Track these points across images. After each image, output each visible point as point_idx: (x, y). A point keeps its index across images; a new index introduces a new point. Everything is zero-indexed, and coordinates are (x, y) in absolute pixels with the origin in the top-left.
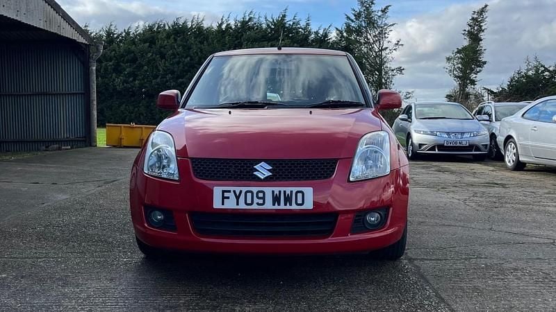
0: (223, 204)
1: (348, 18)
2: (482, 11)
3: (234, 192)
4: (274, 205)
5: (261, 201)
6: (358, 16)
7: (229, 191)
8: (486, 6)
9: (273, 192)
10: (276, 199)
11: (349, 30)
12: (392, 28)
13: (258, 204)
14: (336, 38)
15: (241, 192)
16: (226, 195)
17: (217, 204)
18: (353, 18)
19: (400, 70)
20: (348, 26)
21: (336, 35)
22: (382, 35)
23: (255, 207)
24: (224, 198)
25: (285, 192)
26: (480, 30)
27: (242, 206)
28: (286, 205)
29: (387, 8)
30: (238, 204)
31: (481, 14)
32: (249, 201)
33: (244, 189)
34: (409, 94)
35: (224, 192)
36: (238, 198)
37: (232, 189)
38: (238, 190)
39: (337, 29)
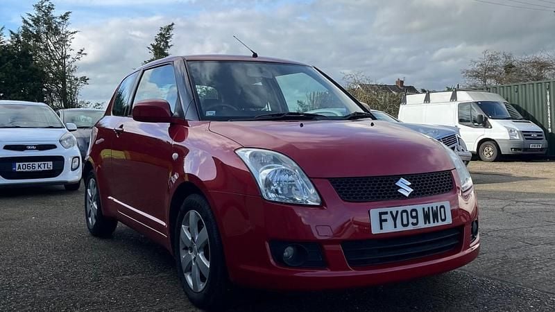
0: (381, 228)
1: (25, 22)
2: (169, 28)
3: (391, 212)
4: (425, 223)
5: (415, 221)
6: (37, 21)
7: (386, 213)
8: (173, 24)
9: (424, 209)
10: (426, 217)
11: (27, 34)
12: (74, 35)
13: (413, 224)
14: (11, 42)
15: (397, 212)
16: (384, 217)
17: (375, 230)
18: (31, 23)
19: (84, 79)
20: (26, 30)
21: (10, 39)
22: (63, 41)
23: (410, 227)
24: (382, 221)
25: (432, 208)
26: (167, 46)
27: (400, 228)
28: (434, 222)
29: (67, 14)
30: (395, 227)
31: (168, 31)
32: (405, 222)
33: (400, 209)
34: (99, 105)
35: (381, 214)
36: (395, 219)
37: (388, 210)
38: (394, 210)
39: (12, 32)
